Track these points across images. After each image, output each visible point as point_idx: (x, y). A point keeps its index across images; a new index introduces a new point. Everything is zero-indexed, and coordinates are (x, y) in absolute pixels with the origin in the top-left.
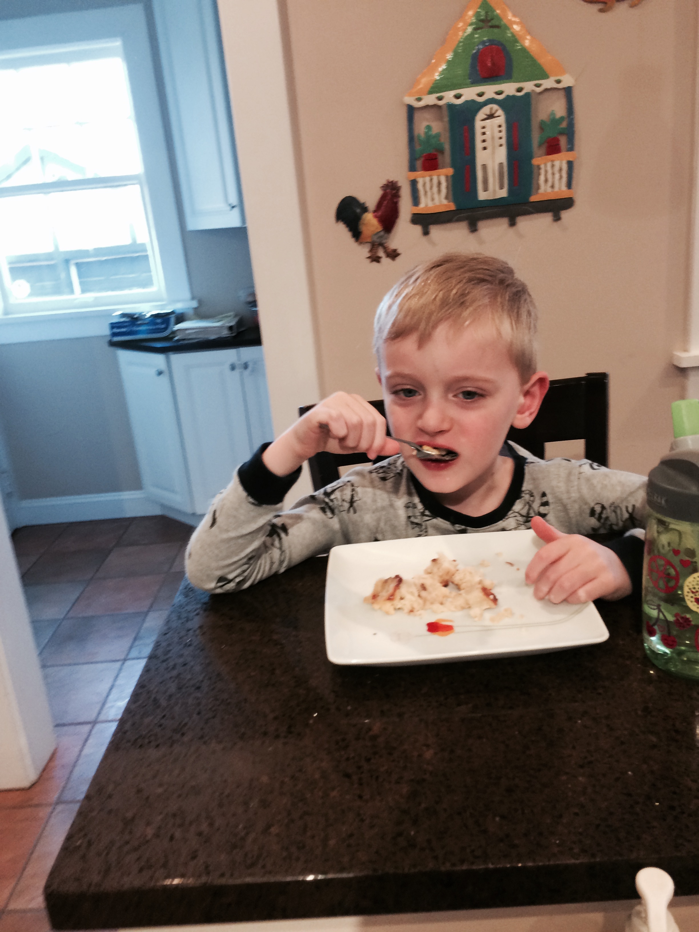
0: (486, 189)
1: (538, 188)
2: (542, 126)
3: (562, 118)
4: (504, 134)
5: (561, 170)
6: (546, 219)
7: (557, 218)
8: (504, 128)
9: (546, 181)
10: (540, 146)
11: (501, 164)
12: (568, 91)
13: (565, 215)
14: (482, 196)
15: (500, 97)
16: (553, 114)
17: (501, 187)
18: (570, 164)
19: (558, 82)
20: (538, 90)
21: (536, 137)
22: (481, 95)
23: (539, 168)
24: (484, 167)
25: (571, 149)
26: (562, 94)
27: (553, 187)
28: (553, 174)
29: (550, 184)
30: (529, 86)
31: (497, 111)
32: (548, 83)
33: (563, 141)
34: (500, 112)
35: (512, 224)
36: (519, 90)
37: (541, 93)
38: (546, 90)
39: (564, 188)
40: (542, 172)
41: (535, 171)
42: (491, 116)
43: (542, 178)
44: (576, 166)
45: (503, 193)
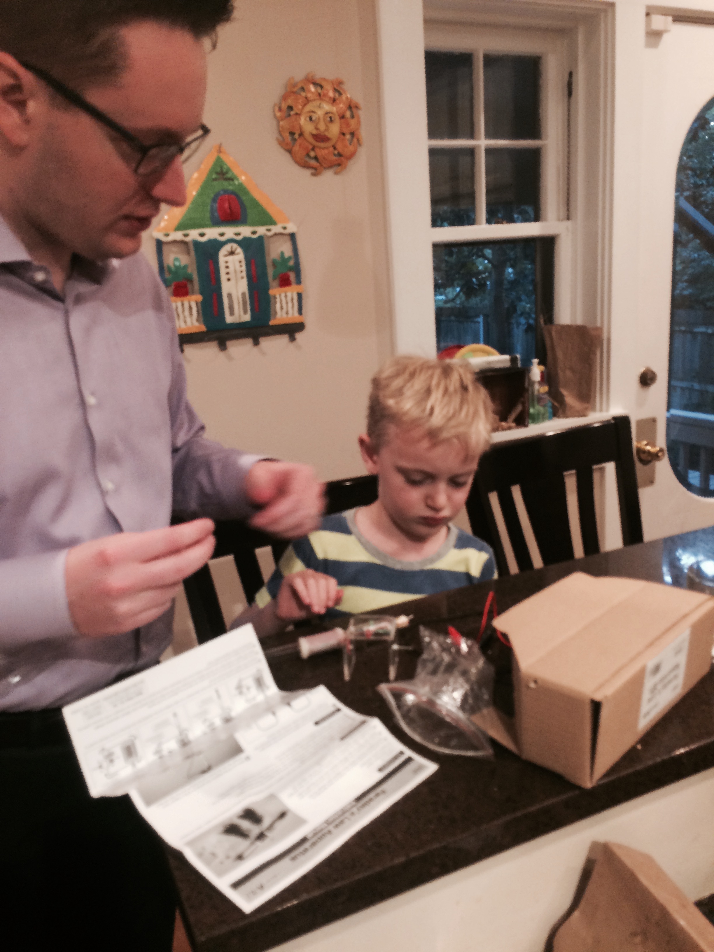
0: (232, 313)
1: (276, 313)
2: (274, 264)
3: (290, 258)
4: (244, 268)
5: (292, 300)
6: (283, 339)
7: (292, 339)
8: (244, 263)
9: (282, 308)
10: (274, 279)
11: (243, 294)
12: (292, 236)
13: (299, 336)
14: (229, 319)
15: (239, 238)
16: (282, 254)
17: (245, 312)
18: (300, 295)
19: (285, 228)
20: (269, 234)
21: (270, 271)
22: (222, 235)
23: (275, 297)
24: (230, 295)
25: (299, 281)
26: (288, 238)
27: (287, 313)
28: (287, 303)
29: (285, 310)
30: (261, 230)
31: (236, 249)
32: (276, 229)
33: (292, 276)
34: (239, 250)
35: (256, 343)
36: (254, 233)
37: (271, 237)
38: (276, 234)
39: (296, 314)
40: (278, 300)
41: (272, 300)
42: (232, 253)
43: (278, 306)
44: (304, 296)
45: (247, 318)
